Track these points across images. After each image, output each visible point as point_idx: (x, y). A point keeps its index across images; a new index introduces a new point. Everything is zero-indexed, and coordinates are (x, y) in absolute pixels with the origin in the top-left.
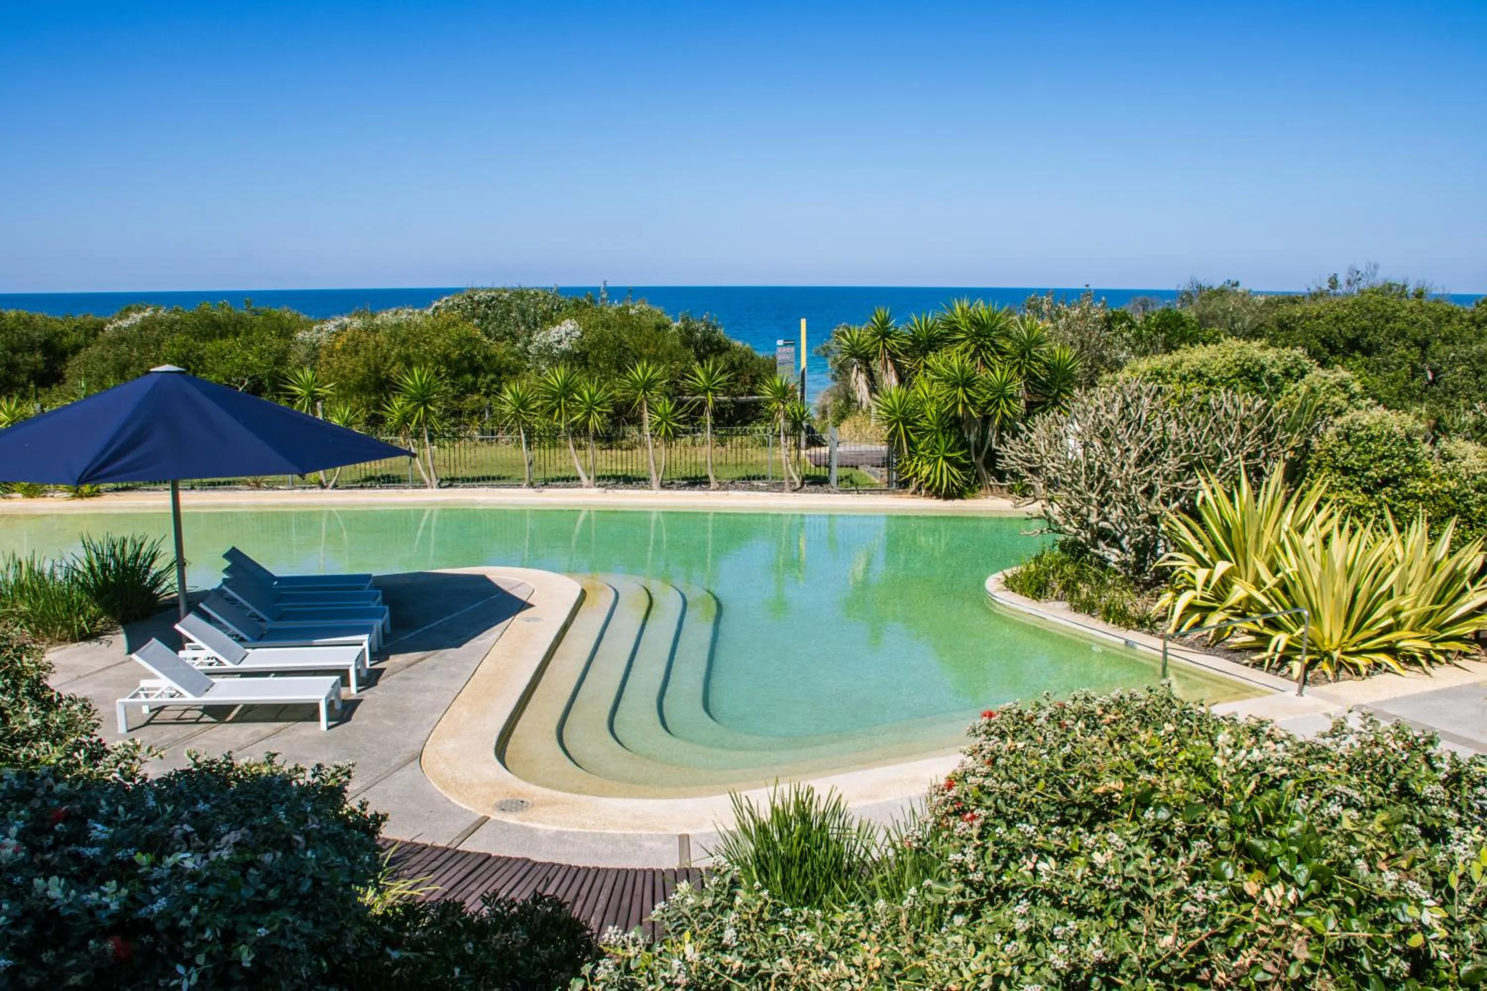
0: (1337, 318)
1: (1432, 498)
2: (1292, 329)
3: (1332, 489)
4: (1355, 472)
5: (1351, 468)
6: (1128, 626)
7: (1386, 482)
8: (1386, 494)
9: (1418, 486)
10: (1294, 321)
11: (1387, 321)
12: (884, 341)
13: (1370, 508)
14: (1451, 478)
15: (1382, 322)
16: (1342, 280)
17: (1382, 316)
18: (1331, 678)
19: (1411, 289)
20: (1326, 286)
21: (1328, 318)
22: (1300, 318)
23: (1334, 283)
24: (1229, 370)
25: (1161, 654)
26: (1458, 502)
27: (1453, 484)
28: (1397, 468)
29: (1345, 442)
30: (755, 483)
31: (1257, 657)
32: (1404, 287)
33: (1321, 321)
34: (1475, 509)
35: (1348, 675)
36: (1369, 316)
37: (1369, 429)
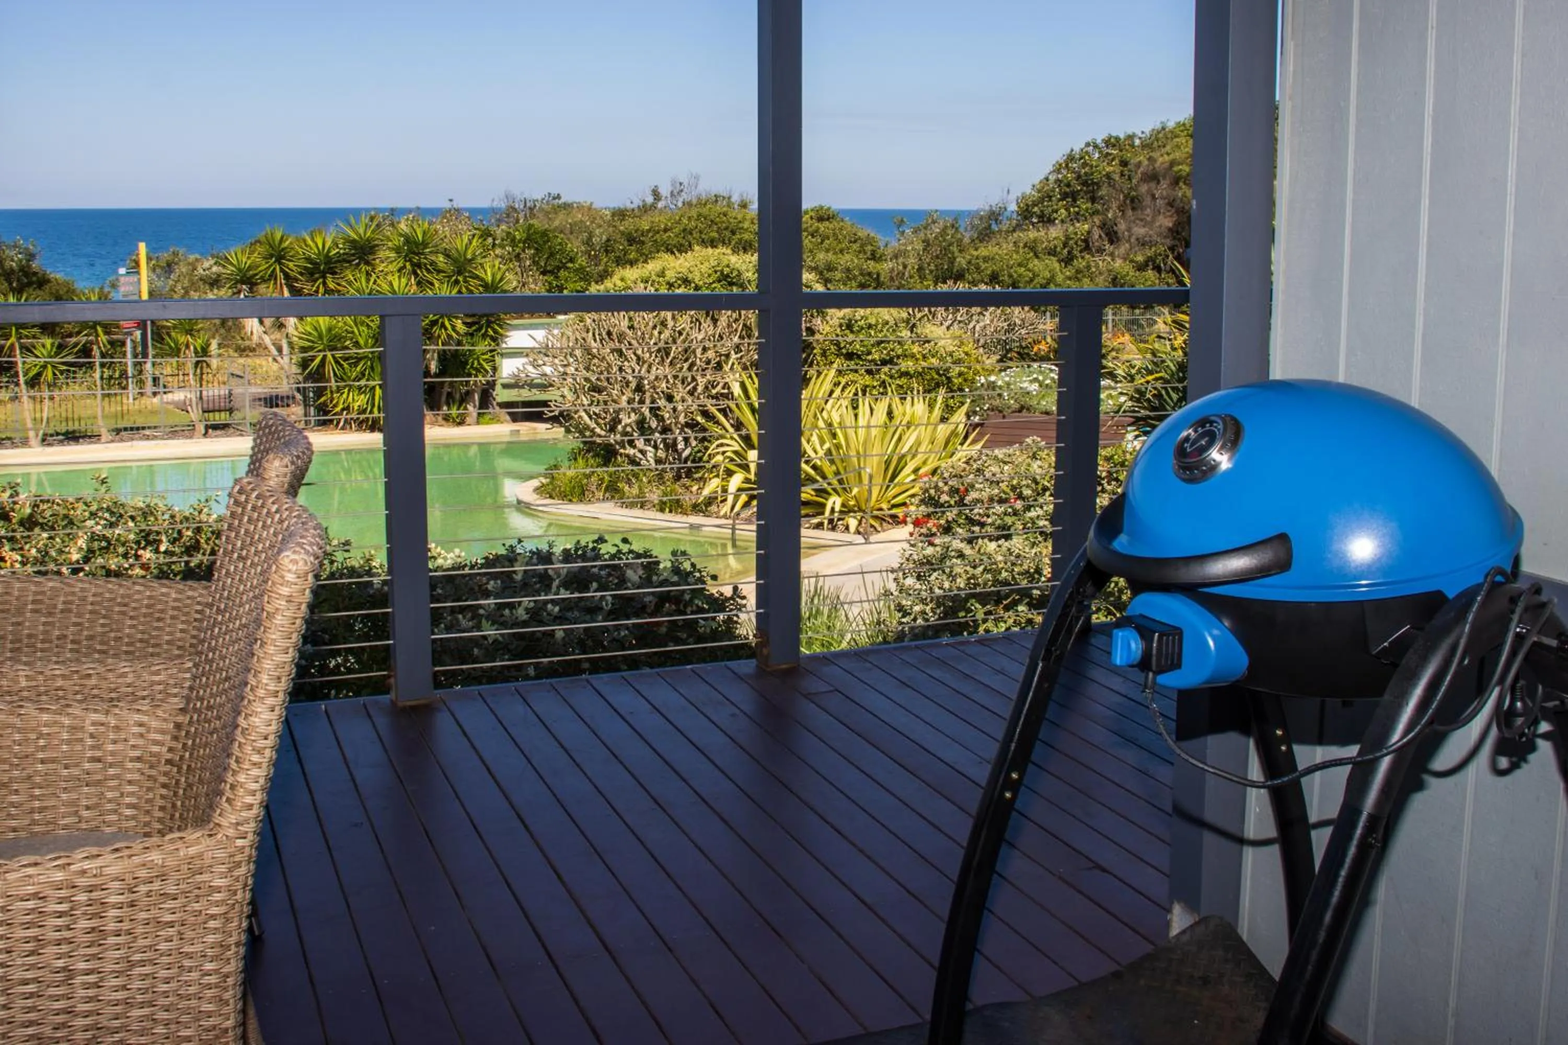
0: (684, 230)
1: (920, 374)
2: (643, 243)
3: (840, 372)
4: (859, 357)
5: (856, 354)
6: (685, 513)
7: (884, 363)
8: (885, 374)
9: (907, 365)
10: (642, 235)
11: (733, 233)
12: (280, 263)
13: (874, 387)
14: (933, 356)
15: (727, 233)
16: (664, 191)
17: (726, 229)
18: (879, 529)
19: (735, 199)
20: (650, 200)
21: (676, 230)
22: (649, 231)
23: (656, 194)
24: (709, 276)
25: (730, 531)
26: (940, 375)
27: (934, 362)
28: (893, 350)
29: (847, 332)
30: (147, 432)
31: (815, 521)
32: (729, 198)
33: (669, 234)
34: (956, 381)
35: (890, 526)
36: (715, 228)
37: (867, 319)
